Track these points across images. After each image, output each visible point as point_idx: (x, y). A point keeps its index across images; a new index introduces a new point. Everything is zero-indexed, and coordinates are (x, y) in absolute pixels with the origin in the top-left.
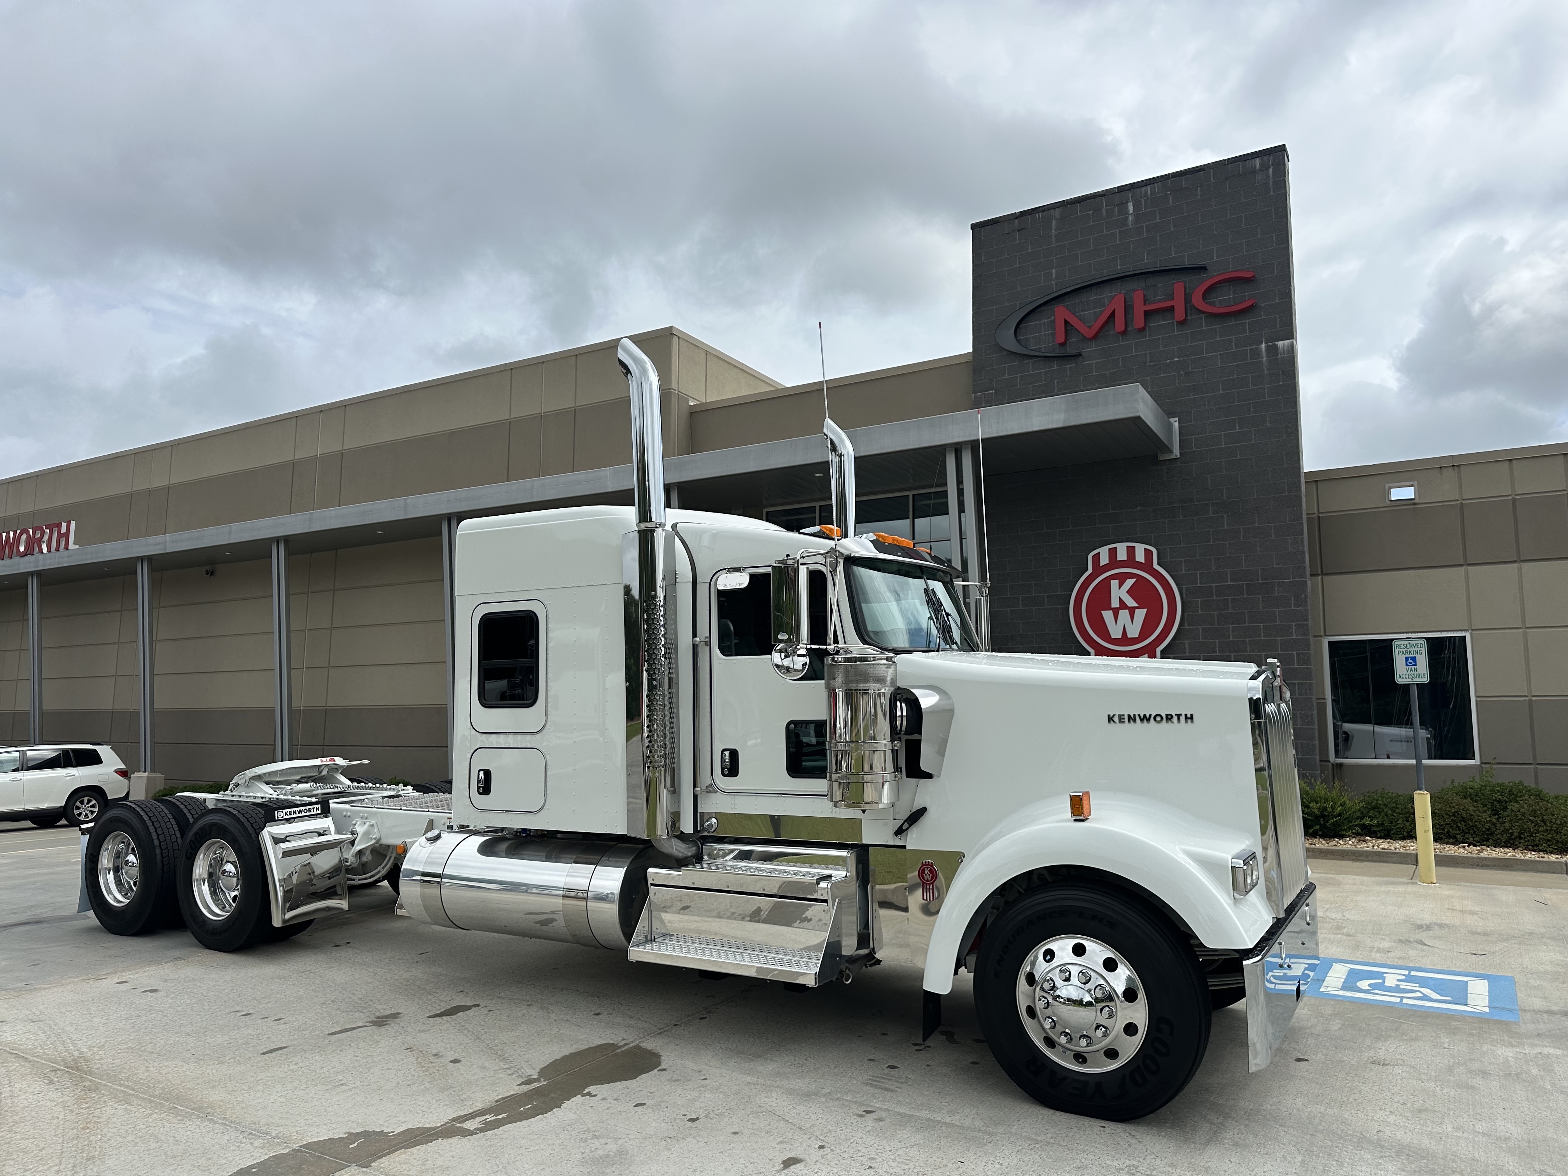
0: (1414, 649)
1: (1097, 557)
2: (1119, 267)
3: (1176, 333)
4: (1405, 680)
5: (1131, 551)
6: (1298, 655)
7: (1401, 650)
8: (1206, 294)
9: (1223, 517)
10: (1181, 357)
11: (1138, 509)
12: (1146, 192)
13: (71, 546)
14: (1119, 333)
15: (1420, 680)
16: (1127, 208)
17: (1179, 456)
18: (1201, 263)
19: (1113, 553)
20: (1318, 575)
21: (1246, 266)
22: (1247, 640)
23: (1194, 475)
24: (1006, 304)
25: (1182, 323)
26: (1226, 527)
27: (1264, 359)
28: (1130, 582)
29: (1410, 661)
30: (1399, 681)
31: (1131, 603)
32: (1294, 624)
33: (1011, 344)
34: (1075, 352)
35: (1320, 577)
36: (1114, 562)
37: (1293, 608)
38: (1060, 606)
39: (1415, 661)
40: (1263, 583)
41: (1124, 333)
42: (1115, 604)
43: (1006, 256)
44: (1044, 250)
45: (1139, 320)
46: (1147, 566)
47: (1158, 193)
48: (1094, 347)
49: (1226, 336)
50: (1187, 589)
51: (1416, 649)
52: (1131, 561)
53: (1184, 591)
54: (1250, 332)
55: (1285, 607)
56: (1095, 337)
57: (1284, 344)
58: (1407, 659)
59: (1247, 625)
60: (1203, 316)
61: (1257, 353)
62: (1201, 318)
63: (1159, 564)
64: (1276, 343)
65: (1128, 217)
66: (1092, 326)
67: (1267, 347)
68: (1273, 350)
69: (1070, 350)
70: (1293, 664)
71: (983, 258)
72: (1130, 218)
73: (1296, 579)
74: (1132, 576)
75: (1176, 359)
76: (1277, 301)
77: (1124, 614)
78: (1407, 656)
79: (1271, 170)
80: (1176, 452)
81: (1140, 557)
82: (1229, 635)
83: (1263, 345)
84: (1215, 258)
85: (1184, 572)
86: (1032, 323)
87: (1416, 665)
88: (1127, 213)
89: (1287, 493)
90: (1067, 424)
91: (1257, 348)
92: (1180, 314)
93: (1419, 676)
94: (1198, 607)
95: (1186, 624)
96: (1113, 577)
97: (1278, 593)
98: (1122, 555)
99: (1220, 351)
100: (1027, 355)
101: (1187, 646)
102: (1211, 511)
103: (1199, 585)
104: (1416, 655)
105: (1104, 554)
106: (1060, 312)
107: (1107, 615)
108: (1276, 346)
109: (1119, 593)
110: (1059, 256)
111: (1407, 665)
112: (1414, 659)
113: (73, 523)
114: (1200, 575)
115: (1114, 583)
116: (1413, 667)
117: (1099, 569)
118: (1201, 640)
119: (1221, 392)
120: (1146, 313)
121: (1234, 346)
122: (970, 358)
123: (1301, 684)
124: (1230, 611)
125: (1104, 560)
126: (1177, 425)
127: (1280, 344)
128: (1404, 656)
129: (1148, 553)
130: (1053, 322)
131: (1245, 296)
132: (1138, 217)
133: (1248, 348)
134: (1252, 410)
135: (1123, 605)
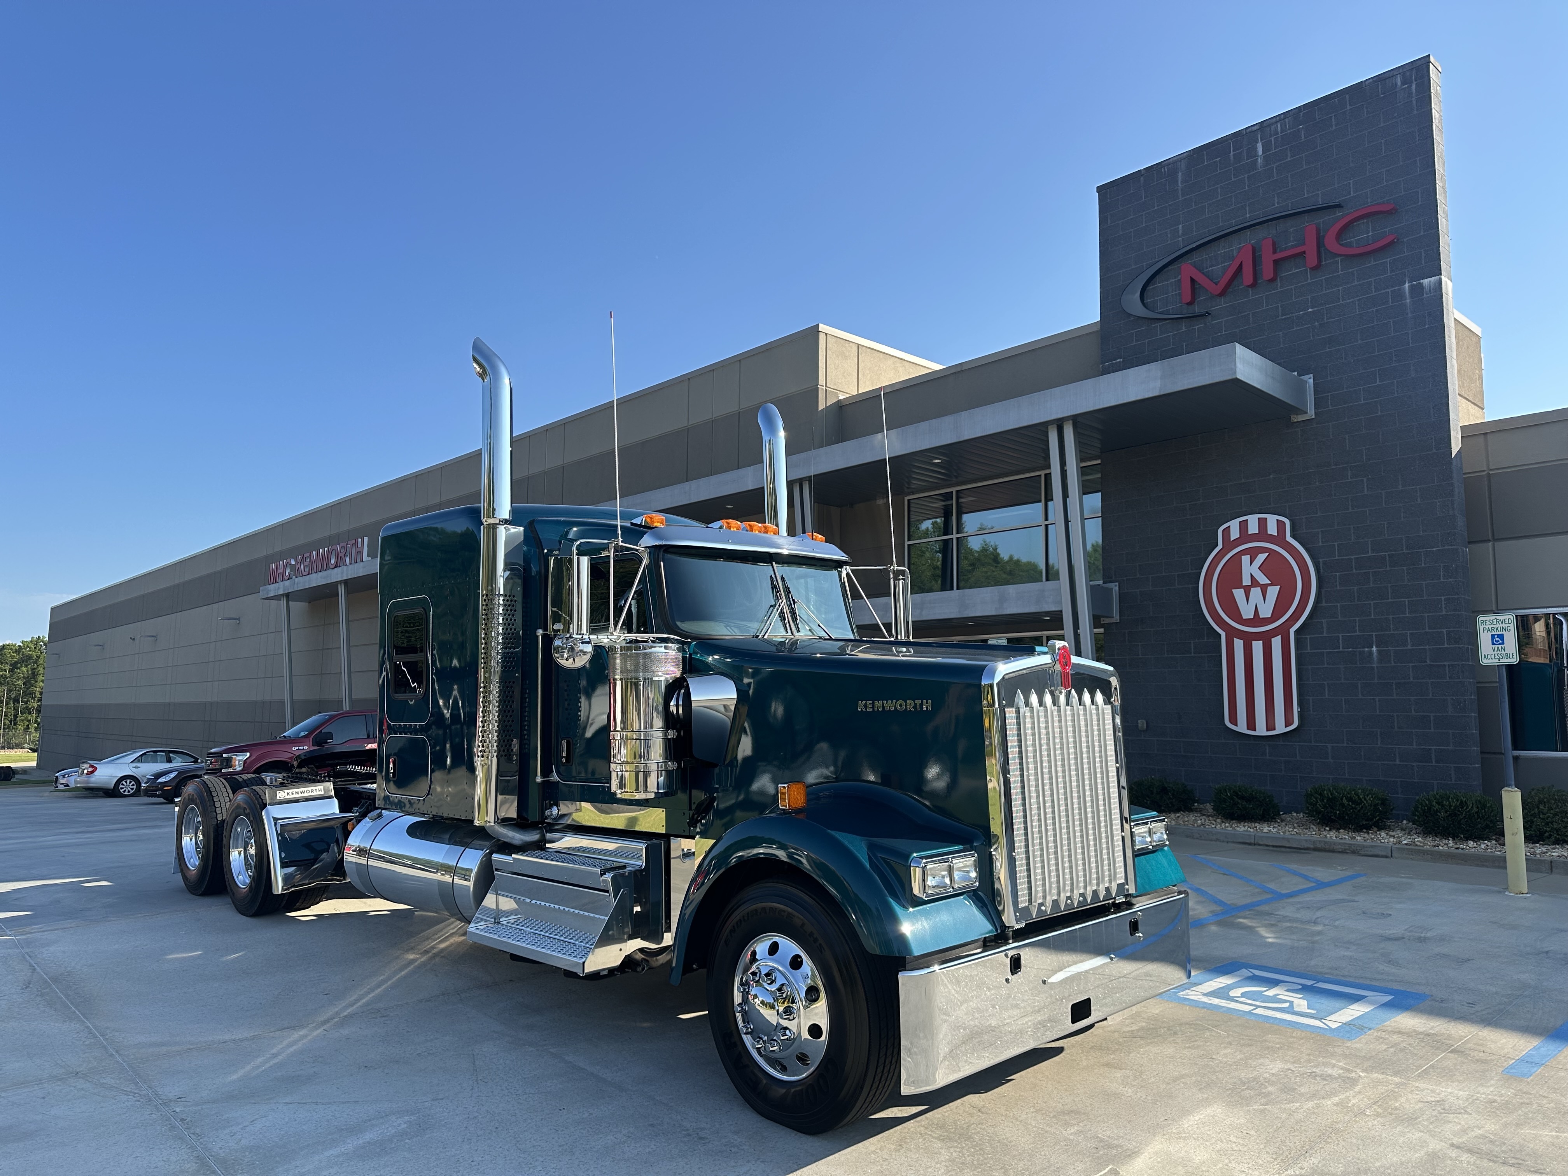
0: (1501, 625)
1: (1227, 531)
2: (1248, 215)
3: (1309, 281)
4: (1490, 661)
5: (1263, 523)
6: (1448, 633)
7: (1487, 627)
8: (1339, 235)
9: (1363, 480)
10: (1316, 307)
11: (1271, 476)
12: (1276, 130)
13: (365, 558)
14: (1248, 286)
15: (1509, 660)
16: (1256, 149)
17: (1313, 417)
18: (1336, 201)
19: (1244, 526)
20: (1489, 541)
21: (1387, 198)
22: (1391, 617)
23: (1331, 437)
24: (1133, 267)
25: (1316, 268)
26: (1366, 492)
27: (1408, 301)
28: (1262, 557)
29: (1497, 639)
30: (1485, 662)
31: (1263, 579)
32: (1443, 598)
33: (1138, 309)
34: (1203, 311)
35: (1490, 544)
36: (1245, 536)
37: (1442, 580)
38: (1191, 586)
39: (1503, 639)
40: (1409, 553)
41: (1254, 285)
42: (1246, 581)
43: (1132, 217)
44: (1170, 205)
45: (1267, 270)
46: (1279, 539)
47: (1289, 129)
48: (1223, 303)
49: (1364, 279)
50: (1325, 563)
51: (1504, 625)
52: (1263, 534)
53: (1321, 565)
54: (1392, 271)
55: (1433, 580)
56: (1222, 294)
57: (1430, 282)
58: (1493, 636)
59: (1390, 600)
60: (1339, 259)
61: (1400, 295)
62: (1337, 262)
63: (1293, 536)
64: (1421, 281)
65: (1257, 159)
66: (1219, 282)
67: (1412, 288)
68: (1417, 290)
69: (1197, 309)
70: (1443, 644)
71: (1109, 221)
72: (1259, 160)
73: (1446, 547)
74: (1263, 550)
75: (1310, 310)
76: (1422, 233)
77: (1256, 592)
78: (1493, 633)
79: (1414, 87)
80: (1311, 413)
81: (1272, 530)
82: (1370, 612)
83: (1407, 285)
84: (1352, 193)
85: (1321, 544)
86: (1158, 284)
87: (1503, 643)
88: (1256, 155)
89: (1434, 451)
90: (1162, 393)
91: (1399, 289)
92: (1312, 259)
93: (1507, 656)
94: (1336, 581)
95: (1324, 601)
96: (1244, 552)
97: (1425, 564)
98: (1253, 528)
99: (1357, 296)
100: (1156, 319)
101: (1325, 626)
102: (1349, 475)
103: (1337, 558)
104: (1504, 633)
105: (1234, 526)
106: (1187, 269)
107: (1239, 594)
108: (1421, 284)
109: (1250, 569)
110: (1186, 210)
111: (1493, 644)
112: (1501, 637)
113: (366, 539)
114: (1338, 547)
115: (1246, 559)
116: (1500, 646)
117: (1229, 545)
118: (1340, 618)
119: (1360, 342)
120: (1276, 262)
121: (1373, 290)
122: (1098, 328)
123: (1452, 665)
124: (1371, 585)
125: (1235, 534)
126: (1311, 381)
127: (1425, 282)
128: (1490, 634)
129: (1280, 525)
130: (1179, 281)
131: (1386, 232)
132: (1267, 159)
133: (1389, 290)
134: (1394, 359)
135: (1254, 582)
